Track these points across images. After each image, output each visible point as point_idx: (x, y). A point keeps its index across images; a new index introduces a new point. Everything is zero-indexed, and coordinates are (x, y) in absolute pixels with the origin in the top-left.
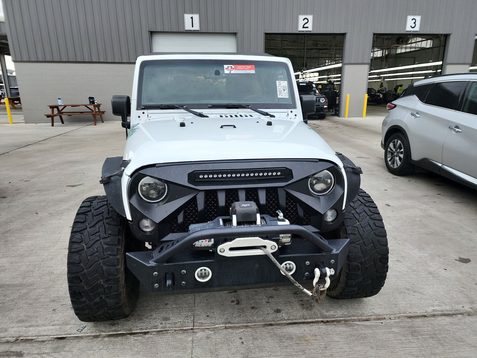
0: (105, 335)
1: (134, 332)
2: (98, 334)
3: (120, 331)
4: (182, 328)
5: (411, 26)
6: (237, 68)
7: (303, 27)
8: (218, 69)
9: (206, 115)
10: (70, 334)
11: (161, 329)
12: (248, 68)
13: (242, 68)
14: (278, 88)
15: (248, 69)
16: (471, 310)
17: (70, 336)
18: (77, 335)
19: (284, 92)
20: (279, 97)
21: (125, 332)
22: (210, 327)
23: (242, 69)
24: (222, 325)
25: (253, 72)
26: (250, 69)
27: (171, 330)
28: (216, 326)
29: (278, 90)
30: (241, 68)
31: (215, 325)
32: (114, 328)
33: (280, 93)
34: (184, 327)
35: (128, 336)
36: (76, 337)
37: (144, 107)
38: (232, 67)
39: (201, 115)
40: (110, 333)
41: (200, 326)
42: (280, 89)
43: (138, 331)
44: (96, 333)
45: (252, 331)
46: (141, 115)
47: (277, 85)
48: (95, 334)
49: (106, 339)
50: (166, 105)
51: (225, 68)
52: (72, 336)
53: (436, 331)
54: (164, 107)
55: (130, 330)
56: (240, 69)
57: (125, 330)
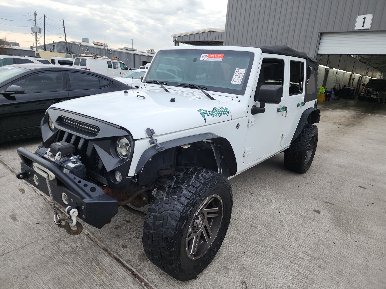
6: (211, 56)
8: (197, 57)
13: (214, 56)
14: (235, 74)
15: (218, 57)
19: (239, 79)
20: (232, 83)
25: (220, 60)
33: (234, 79)
42: (236, 76)
47: (236, 72)
56: (212, 57)
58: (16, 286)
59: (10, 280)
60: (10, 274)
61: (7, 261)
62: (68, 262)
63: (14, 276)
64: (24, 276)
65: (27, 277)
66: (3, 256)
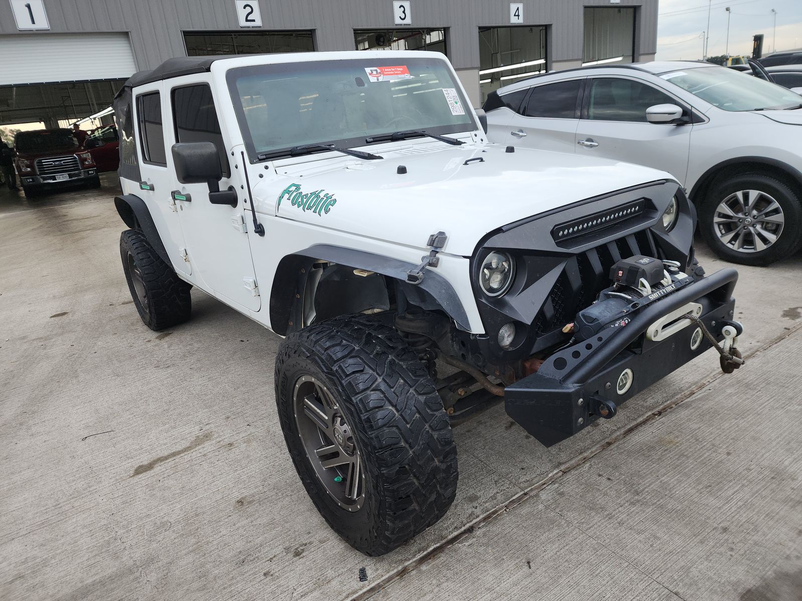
0: (414, 564)
1: (450, 537)
2: (400, 568)
3: (428, 546)
4: (511, 500)
5: (400, 17)
6: (385, 71)
7: (247, 20)
8: (358, 76)
9: (377, 155)
10: (356, 592)
11: (485, 515)
12: (399, 71)
13: (392, 71)
14: (447, 100)
16: (759, 344)
17: (357, 595)
18: (368, 588)
19: (457, 105)
20: (454, 114)
21: (438, 545)
22: (545, 480)
23: (392, 73)
24: (555, 472)
25: (408, 76)
26: (403, 73)
27: (500, 509)
28: (550, 475)
29: (449, 103)
30: (389, 71)
31: (547, 475)
32: (414, 548)
33: (453, 108)
34: (512, 497)
35: (448, 547)
36: (369, 591)
37: (264, 157)
38: (376, 70)
39: (370, 157)
40: (418, 557)
41: (532, 486)
42: (451, 102)
43: (455, 533)
44: (395, 568)
45: (599, 460)
46: (264, 172)
47: (445, 95)
48: (395, 571)
49: (424, 568)
50: (304, 147)
51: (368, 74)
52: (361, 592)
53: (762, 376)
54: (300, 151)
55: (443, 538)
56: (389, 73)
57: (434, 541)
58: (755, 538)
59: (745, 552)
60: (730, 559)
61: (696, 579)
62: (660, 483)
63: (732, 549)
64: (724, 534)
65: (725, 530)
66: (681, 591)
